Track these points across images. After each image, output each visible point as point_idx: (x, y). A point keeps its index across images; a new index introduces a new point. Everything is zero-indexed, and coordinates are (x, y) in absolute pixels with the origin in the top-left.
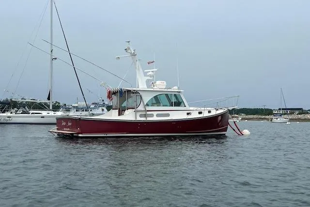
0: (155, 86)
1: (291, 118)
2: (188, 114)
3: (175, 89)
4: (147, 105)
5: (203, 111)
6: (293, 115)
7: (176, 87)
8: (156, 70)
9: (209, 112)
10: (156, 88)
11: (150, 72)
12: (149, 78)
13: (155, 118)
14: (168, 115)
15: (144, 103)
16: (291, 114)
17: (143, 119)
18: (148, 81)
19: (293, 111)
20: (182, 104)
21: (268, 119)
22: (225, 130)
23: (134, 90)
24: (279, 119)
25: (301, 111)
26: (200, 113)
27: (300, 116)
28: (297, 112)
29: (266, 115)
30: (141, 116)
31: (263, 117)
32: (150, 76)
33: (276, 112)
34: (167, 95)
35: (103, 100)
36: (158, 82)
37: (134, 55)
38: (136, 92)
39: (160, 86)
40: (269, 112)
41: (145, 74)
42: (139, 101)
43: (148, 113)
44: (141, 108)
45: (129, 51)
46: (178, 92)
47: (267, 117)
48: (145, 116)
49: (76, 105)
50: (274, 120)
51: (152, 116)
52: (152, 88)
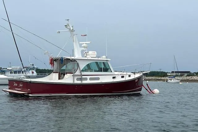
0: (88, 55)
1: (181, 79)
2: (114, 78)
3: (104, 58)
4: (82, 71)
5: (125, 76)
6: (183, 77)
7: (104, 57)
8: (89, 42)
9: (130, 76)
10: (89, 57)
11: (84, 44)
12: (83, 49)
13: (88, 82)
14: (98, 79)
15: (80, 69)
16: (181, 76)
17: (79, 82)
18: (82, 51)
19: (183, 74)
20: (109, 70)
21: (164, 80)
22: (140, 90)
23: (73, 59)
24: (173, 80)
25: (189, 74)
26: (123, 77)
27: (188, 78)
28: (186, 74)
29: (162, 77)
30: (78, 79)
31: (160, 78)
32: (84, 47)
33: (170, 75)
34: (97, 63)
35: (33, 65)
36: (90, 52)
37: (73, 31)
38: (74, 61)
39: (92, 55)
40: (164, 74)
41: (80, 46)
42: (76, 67)
43: (83, 77)
44: (78, 73)
45: (68, 27)
46: (106, 60)
47: (163, 78)
48: (81, 79)
49: (11, 69)
50: (169, 81)
51: (86, 79)
52: (86, 57)
